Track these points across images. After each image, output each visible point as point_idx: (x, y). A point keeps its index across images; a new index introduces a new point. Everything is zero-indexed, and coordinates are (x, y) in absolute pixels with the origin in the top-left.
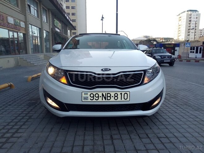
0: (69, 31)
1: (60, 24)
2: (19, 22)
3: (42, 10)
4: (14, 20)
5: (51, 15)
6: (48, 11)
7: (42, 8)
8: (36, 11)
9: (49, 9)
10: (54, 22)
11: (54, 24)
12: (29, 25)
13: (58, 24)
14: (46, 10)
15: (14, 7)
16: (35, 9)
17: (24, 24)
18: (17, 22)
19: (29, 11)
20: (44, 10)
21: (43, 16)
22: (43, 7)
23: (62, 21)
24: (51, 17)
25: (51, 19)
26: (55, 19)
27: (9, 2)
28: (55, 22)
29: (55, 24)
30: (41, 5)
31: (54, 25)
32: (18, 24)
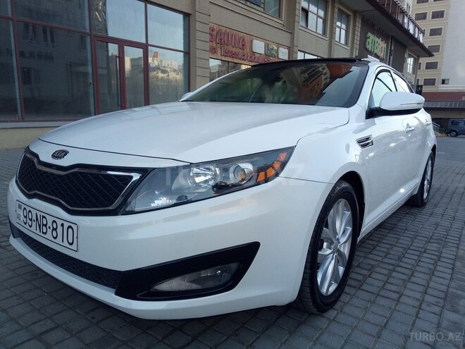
0: (410, 61)
1: (384, 46)
2: (276, 48)
3: (336, 16)
4: (267, 46)
5: (359, 25)
6: (352, 18)
7: (336, 11)
8: (320, 21)
9: (355, 12)
10: (365, 41)
11: (365, 45)
12: (299, 52)
13: (376, 45)
14: (348, 16)
15: (271, 18)
16: (318, 16)
17: (286, 51)
18: (272, 49)
19: (303, 24)
20: (344, 17)
21: (338, 30)
22: (339, 10)
23: (392, 37)
24: (358, 28)
25: (358, 34)
26: (369, 34)
27: (262, 10)
28: (370, 40)
29: (369, 47)
30: (337, 6)
31: (366, 49)
32: (274, 53)
